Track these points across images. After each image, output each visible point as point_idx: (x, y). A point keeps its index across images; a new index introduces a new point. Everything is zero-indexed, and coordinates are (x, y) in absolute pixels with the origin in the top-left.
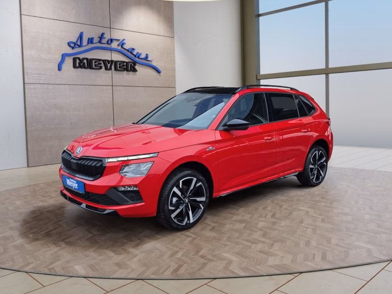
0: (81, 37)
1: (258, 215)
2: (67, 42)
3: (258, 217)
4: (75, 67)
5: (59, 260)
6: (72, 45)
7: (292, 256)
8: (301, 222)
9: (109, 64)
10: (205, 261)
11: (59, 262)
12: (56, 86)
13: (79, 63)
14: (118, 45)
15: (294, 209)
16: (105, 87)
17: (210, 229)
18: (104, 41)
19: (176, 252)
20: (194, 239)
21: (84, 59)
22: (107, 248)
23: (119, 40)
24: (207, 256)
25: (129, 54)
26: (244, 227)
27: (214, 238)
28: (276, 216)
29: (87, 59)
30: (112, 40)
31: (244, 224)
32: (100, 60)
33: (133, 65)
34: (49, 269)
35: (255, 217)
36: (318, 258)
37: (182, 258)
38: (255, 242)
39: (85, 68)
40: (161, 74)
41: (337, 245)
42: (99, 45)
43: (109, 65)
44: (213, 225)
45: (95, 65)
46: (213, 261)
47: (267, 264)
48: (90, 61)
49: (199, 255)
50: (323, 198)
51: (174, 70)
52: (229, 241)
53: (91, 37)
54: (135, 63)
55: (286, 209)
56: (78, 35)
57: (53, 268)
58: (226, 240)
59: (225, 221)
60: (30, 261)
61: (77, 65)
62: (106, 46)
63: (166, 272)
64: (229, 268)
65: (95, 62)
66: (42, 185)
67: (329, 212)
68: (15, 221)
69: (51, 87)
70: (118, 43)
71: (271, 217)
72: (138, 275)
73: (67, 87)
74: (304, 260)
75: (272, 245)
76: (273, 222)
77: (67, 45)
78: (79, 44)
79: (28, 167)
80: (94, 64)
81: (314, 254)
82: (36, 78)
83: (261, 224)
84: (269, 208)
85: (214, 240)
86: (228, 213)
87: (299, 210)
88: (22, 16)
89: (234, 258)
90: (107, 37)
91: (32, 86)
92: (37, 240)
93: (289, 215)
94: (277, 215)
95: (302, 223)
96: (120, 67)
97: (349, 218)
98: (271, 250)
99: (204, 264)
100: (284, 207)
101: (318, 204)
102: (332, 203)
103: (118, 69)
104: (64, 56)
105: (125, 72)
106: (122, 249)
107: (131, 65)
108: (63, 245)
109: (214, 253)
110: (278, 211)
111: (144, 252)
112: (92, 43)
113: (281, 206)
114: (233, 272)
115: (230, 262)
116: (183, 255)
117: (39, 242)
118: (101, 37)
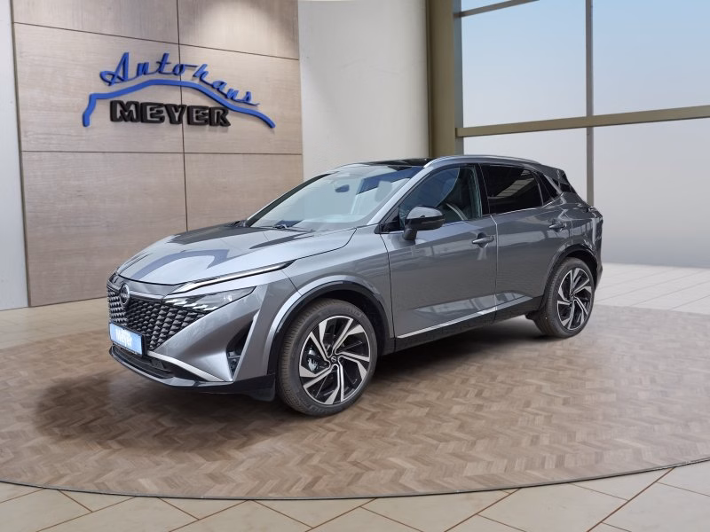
0: (124, 62)
1: (453, 393)
2: (98, 72)
3: (453, 397)
4: (113, 118)
5: (111, 470)
6: (109, 78)
7: (506, 461)
8: (528, 404)
9: (177, 111)
10: (359, 470)
11: (111, 473)
12: (79, 155)
13: (121, 111)
14: (194, 76)
15: (516, 381)
16: (170, 157)
17: (367, 417)
18: (168, 69)
19: (310, 456)
20: (340, 434)
21: (130, 103)
22: (191, 450)
23: (196, 67)
24: (363, 463)
25: (215, 93)
26: (428, 414)
27: (374, 432)
28: (483, 395)
29: (136, 104)
30: (182, 67)
31: (427, 410)
32: (160, 105)
33: (221, 112)
34: (97, 485)
35: (446, 397)
36: (550, 464)
37: (321, 465)
38: (445, 439)
39: (132, 120)
40: (275, 129)
41: (584, 443)
42: (158, 77)
43: (177, 115)
44: (373, 410)
45: (152, 116)
46: (373, 470)
47: (464, 475)
48: (141, 108)
49: (349, 460)
50: (570, 362)
51: (299, 121)
52: (400, 438)
53: (142, 62)
54: (225, 110)
55: (502, 382)
56: (118, 60)
57: (103, 483)
58: (396, 436)
59: (395, 404)
60: (62, 472)
61: (118, 115)
62: (172, 78)
63: (295, 487)
64: (400, 481)
65: (151, 109)
66: (60, 341)
67: (577, 388)
68: (24, 406)
69: (70, 156)
70: (193, 73)
71: (476, 395)
72: (248, 494)
73: (100, 156)
74: (526, 468)
75: (474, 444)
76: (478, 405)
77: (99, 78)
78: (121, 75)
79: (30, 305)
80: (149, 113)
81: (545, 458)
82: (42, 141)
83: (456, 409)
84: (473, 381)
85: (374, 436)
86: (401, 390)
87: (526, 384)
88: (16, 25)
89: (407, 465)
90: (173, 61)
91: (35, 156)
92: (68, 437)
93: (507, 393)
94: (486, 394)
95: (528, 407)
96: (197, 118)
97: (612, 397)
98: (471, 452)
99: (357, 474)
100: (500, 378)
101: (561, 373)
102: (584, 372)
103: (195, 121)
104: (94, 99)
105: (208, 126)
106: (218, 452)
107: (218, 113)
108: (115, 446)
109: (374, 457)
110: (487, 386)
111: (255, 456)
112: (145, 74)
113: (494, 378)
114: (405, 487)
115: (401, 472)
116: (320, 462)
117: (72, 442)
118: (162, 63)
